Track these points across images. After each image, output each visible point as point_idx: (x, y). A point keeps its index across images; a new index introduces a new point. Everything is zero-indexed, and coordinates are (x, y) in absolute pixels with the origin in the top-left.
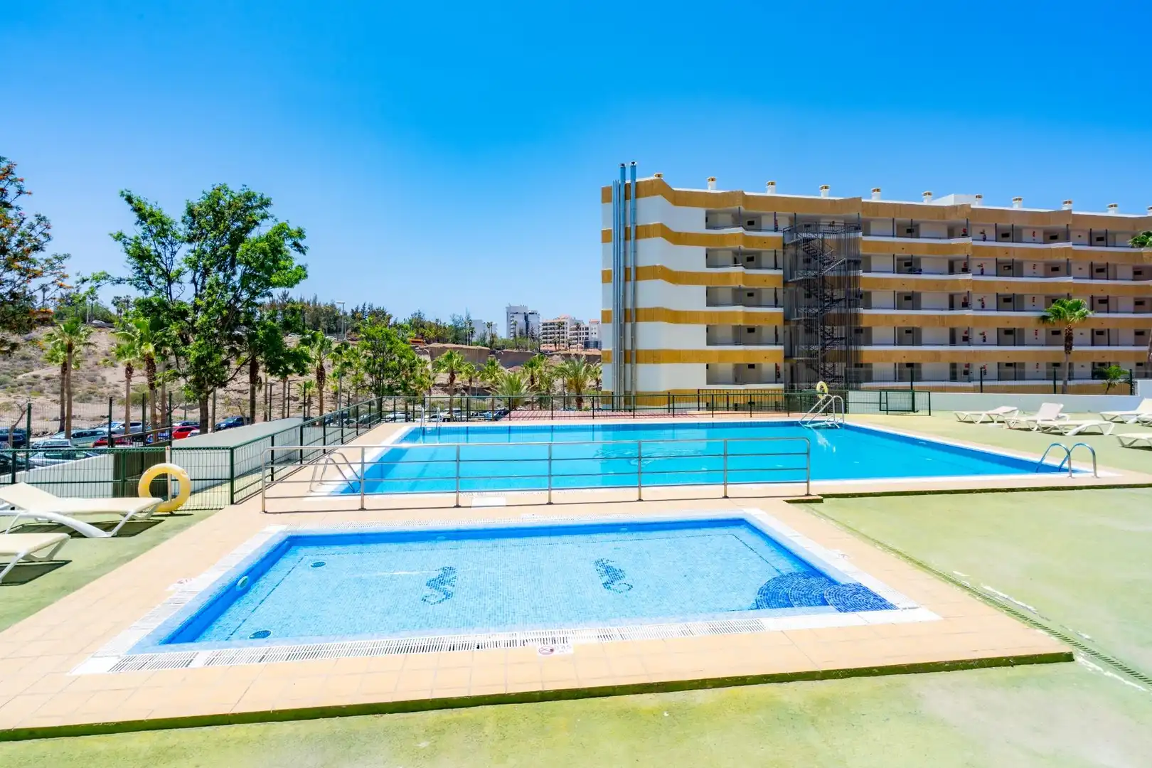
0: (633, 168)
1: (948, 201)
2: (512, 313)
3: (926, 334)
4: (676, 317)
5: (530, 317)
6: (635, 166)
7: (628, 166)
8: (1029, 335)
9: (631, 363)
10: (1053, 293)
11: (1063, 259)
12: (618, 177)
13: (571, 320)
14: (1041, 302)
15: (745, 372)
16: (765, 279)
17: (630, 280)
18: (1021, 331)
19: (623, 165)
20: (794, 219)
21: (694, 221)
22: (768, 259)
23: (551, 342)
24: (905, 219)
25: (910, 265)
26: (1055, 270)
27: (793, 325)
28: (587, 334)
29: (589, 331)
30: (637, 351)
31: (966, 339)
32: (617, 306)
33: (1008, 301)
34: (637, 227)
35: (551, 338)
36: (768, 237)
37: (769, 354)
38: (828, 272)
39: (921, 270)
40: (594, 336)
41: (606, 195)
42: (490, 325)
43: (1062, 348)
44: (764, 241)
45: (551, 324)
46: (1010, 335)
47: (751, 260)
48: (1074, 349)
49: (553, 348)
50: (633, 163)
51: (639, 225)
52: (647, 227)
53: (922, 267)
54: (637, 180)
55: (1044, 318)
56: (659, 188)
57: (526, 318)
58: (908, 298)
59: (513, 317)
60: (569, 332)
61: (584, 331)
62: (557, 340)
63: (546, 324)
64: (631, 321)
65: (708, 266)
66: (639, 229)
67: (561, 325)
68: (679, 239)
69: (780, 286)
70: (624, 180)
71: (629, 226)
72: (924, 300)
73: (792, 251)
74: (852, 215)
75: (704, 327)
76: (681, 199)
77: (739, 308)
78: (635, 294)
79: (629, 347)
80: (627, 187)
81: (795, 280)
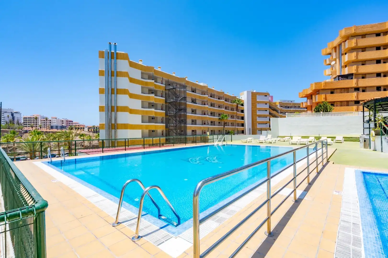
3: (197, 122)
4: (132, 111)
5: (15, 115)
6: (116, 45)
7: (113, 44)
8: (216, 123)
9: (115, 129)
10: (220, 112)
11: (222, 104)
12: (108, 48)
13: (41, 116)
14: (218, 115)
15: (152, 133)
17: (114, 94)
19: (110, 43)
20: (167, 81)
21: (136, 74)
23: (29, 126)
24: (194, 87)
25: (194, 101)
26: (219, 107)
27: (168, 117)
28: (51, 123)
29: (51, 122)
30: (117, 124)
31: (205, 124)
33: (212, 114)
34: (117, 71)
35: (29, 124)
36: (161, 86)
38: (179, 100)
40: (54, 124)
41: (101, 54)
43: (223, 126)
45: (29, 118)
46: (213, 123)
47: (153, 93)
49: (31, 129)
50: (115, 44)
51: (118, 71)
52: (121, 72)
53: (197, 102)
54: (117, 52)
55: (220, 119)
56: (125, 57)
57: (12, 115)
58: (193, 111)
59: (4, 114)
60: (40, 122)
62: (33, 125)
63: (26, 118)
64: (114, 111)
65: (142, 93)
66: (118, 72)
67: (36, 118)
68: (132, 80)
69: (164, 104)
70: (111, 50)
71: (113, 70)
72: (197, 112)
73: (167, 92)
74: (183, 83)
75: (141, 115)
76: (132, 65)
77: (153, 110)
78: (116, 101)
79: (113, 122)
80: (112, 54)
81: (169, 101)
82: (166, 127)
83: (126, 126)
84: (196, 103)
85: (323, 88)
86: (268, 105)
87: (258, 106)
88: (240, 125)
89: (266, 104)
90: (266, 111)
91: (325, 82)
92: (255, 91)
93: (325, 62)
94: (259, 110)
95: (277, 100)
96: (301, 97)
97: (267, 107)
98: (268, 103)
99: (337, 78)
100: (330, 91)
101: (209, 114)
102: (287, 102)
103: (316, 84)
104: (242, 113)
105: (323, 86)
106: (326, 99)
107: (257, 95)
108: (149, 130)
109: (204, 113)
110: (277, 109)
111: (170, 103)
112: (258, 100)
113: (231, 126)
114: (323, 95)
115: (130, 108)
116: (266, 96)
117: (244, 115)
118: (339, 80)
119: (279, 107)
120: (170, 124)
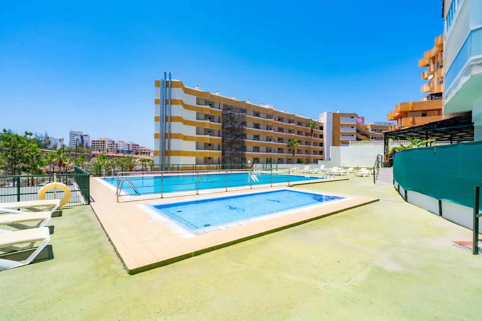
0: (170, 75)
1: (267, 107)
2: (72, 134)
3: (261, 149)
4: (185, 138)
5: (84, 138)
7: (168, 73)
8: (284, 150)
9: (168, 155)
10: (290, 138)
11: (293, 128)
12: (163, 77)
13: (108, 139)
14: (287, 141)
15: (208, 160)
16: (216, 126)
17: (168, 121)
18: (282, 149)
19: (165, 73)
20: (225, 106)
21: (192, 100)
22: (216, 119)
23: (97, 150)
24: (257, 111)
25: (257, 126)
26: (290, 131)
27: (225, 143)
28: (117, 147)
30: (170, 151)
31: (270, 151)
32: (162, 131)
33: (280, 140)
34: (171, 100)
35: (97, 148)
36: (218, 111)
37: (216, 154)
38: (236, 126)
39: (260, 128)
40: (120, 148)
41: (157, 84)
42: (60, 140)
43: (292, 154)
44: (216, 112)
45: (97, 141)
46: (280, 150)
47: (211, 118)
48: (295, 155)
49: (98, 153)
50: (170, 73)
51: (172, 99)
52: (176, 100)
53: (260, 127)
54: (172, 80)
55: (289, 145)
56: (180, 85)
57: (82, 137)
58: (256, 137)
59: (74, 137)
60: (107, 146)
61: (116, 145)
62: (101, 149)
63: (94, 141)
64: (168, 138)
65: (197, 119)
67: (104, 142)
68: (187, 107)
69: (221, 129)
70: (166, 79)
71: (167, 99)
72: (261, 138)
73: (225, 117)
74: (243, 107)
75: (195, 142)
76: (187, 91)
77: (208, 136)
78: (170, 127)
79: (167, 149)
80: (167, 82)
81: (226, 127)
82: (223, 154)
83: (179, 153)
84: (260, 129)
85: (410, 109)
86: (355, 128)
87: (342, 130)
88: (318, 153)
89: (352, 127)
90: (353, 136)
91: (413, 103)
92: (338, 112)
93: (423, 76)
94: (342, 134)
95: (369, 123)
96: (389, 119)
97: (354, 131)
98: (355, 126)
99: (430, 97)
100: (421, 113)
101: (277, 140)
102: (384, 125)
103: (402, 104)
104: (321, 139)
105: (410, 107)
106: (414, 122)
107: (341, 117)
108: (205, 158)
109: (270, 139)
110: (368, 134)
111: (227, 129)
112: (341, 123)
113: (306, 154)
114: (410, 118)
115: (184, 135)
116: (353, 117)
117: (323, 141)
118: (432, 99)
119: (370, 131)
120: (228, 151)
